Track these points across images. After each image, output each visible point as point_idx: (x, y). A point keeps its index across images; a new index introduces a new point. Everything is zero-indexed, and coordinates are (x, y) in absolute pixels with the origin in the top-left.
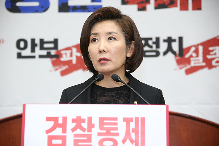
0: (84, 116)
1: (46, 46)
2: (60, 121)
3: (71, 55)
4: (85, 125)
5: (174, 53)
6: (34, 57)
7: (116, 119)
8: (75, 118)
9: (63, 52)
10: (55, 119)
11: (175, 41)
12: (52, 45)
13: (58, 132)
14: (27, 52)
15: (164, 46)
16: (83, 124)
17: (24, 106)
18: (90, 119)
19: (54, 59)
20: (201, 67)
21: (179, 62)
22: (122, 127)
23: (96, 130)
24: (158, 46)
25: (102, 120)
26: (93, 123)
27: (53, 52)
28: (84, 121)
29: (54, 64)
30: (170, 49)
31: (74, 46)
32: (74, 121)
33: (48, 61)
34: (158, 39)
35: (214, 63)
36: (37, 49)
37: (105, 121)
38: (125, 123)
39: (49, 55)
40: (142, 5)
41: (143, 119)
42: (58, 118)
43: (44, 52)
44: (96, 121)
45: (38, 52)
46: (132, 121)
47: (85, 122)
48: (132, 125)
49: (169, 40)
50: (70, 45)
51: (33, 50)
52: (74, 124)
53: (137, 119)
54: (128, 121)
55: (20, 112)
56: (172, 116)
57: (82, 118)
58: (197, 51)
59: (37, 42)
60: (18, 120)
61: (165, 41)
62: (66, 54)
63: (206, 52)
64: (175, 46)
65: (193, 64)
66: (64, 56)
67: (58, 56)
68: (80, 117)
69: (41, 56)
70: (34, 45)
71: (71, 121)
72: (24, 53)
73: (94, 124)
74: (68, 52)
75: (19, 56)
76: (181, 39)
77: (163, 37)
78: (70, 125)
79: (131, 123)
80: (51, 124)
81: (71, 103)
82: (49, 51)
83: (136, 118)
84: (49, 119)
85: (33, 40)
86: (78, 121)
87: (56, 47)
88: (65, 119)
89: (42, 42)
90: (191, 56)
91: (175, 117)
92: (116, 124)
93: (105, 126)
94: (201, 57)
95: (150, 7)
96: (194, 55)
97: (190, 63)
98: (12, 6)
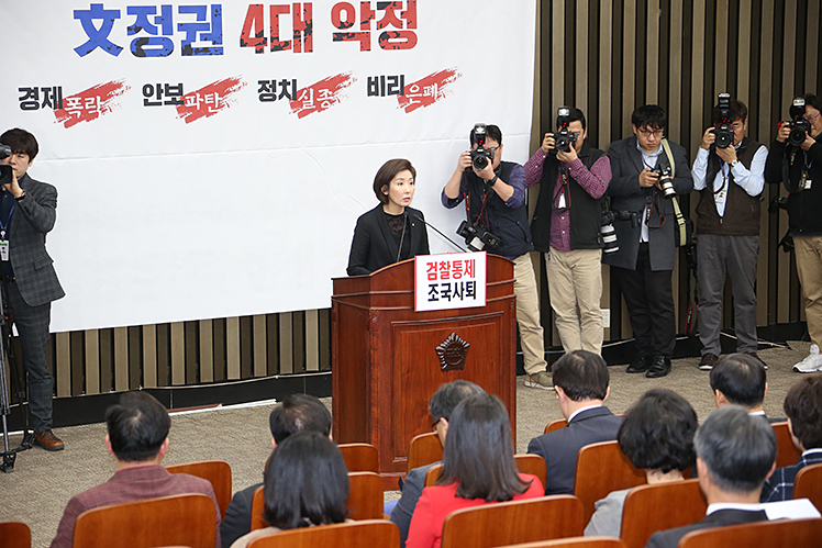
1: (171, 91)
3: (195, 102)
4: (446, 266)
5: (288, 96)
6: (160, 104)
9: (187, 98)
11: (289, 83)
12: (177, 91)
13: (433, 271)
14: (153, 99)
15: (279, 89)
19: (180, 105)
20: (312, 110)
21: (292, 106)
22: (464, 265)
23: (451, 268)
24: (274, 90)
27: (178, 98)
29: (179, 110)
30: (285, 92)
33: (173, 107)
34: (274, 81)
35: (322, 106)
36: (163, 95)
37: (456, 263)
39: (174, 102)
40: (260, 47)
43: (169, 99)
44: (451, 264)
45: (164, 98)
49: (284, 83)
51: (159, 98)
58: (308, 94)
59: (163, 87)
61: (280, 84)
62: (190, 99)
63: (316, 95)
64: (290, 89)
65: (304, 107)
66: (188, 101)
67: (182, 102)
69: (166, 103)
70: (160, 91)
72: (151, 100)
74: (192, 98)
75: (147, 103)
76: (294, 81)
77: (279, 80)
78: (439, 267)
82: (174, 97)
83: (471, 260)
85: (159, 85)
86: (443, 263)
87: (181, 93)
89: (167, 85)
90: (303, 99)
94: (311, 101)
95: (267, 49)
96: (306, 98)
97: (302, 106)
98: (138, 50)
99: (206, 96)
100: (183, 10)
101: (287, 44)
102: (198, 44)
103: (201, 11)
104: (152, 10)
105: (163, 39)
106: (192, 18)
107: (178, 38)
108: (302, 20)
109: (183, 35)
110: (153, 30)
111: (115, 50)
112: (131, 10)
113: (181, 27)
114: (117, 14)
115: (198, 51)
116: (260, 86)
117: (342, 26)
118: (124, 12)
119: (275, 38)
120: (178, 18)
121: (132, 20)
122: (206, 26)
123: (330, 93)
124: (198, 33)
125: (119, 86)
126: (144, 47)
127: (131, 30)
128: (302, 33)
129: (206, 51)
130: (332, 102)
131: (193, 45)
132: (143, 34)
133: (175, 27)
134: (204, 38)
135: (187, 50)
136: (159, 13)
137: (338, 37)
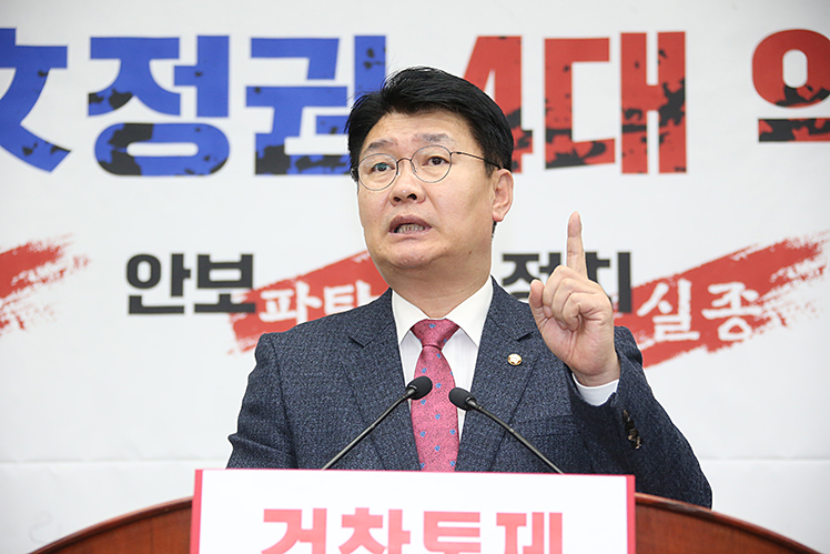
0: (379, 508)
1: (215, 275)
2: (307, 523)
3: (293, 306)
4: (381, 535)
6: (179, 310)
7: (475, 517)
8: (352, 512)
9: (265, 295)
10: (291, 517)
11: (606, 263)
12: (235, 275)
14: (159, 295)
16: (374, 532)
17: (199, 474)
18: (396, 516)
19: (242, 316)
20: (687, 346)
25: (431, 519)
26: (405, 528)
27: (238, 296)
28: (377, 521)
29: (240, 330)
31: (300, 278)
32: (347, 521)
33: (223, 321)
34: (555, 257)
35: (724, 333)
36: (190, 285)
37: (441, 524)
38: (502, 529)
39: (224, 305)
41: (556, 519)
42: (299, 513)
43: (211, 296)
45: (193, 293)
46: (525, 525)
47: (380, 526)
48: (525, 536)
49: (591, 263)
50: (289, 274)
51: (177, 290)
52: (350, 532)
53: (538, 517)
54: (510, 522)
55: (186, 493)
56: (644, 509)
57: (372, 513)
58: (671, 295)
59: (191, 263)
60: (179, 516)
62: (276, 300)
63: (701, 300)
64: (608, 281)
65: (660, 335)
66: (271, 306)
67: (252, 307)
68: (368, 510)
69: (200, 308)
70: (179, 273)
71: (339, 521)
72: (150, 297)
73: (408, 533)
74: (284, 295)
75: (136, 306)
76: (624, 259)
79: (520, 529)
80: (279, 530)
81: (329, 468)
82: (225, 291)
83: (534, 514)
84: (272, 516)
85: (177, 259)
86: (360, 522)
87: (246, 281)
88: (320, 516)
89: (205, 263)
90: (656, 311)
91: (652, 512)
92: (476, 532)
93: (441, 539)
94: (684, 316)
95: (533, 161)
96: (665, 307)
97: (650, 331)
98: (116, 154)
99: (329, 293)
100: (264, 48)
101: (598, 151)
102: (307, 142)
103: (320, 53)
104: (168, 47)
105: (198, 128)
106: (291, 72)
107: (244, 125)
108: (652, 78)
109: (263, 119)
110: (169, 103)
111: (45, 155)
112: (101, 48)
113: (256, 95)
114: (57, 56)
115: (306, 164)
116: (510, 268)
117: (791, 97)
118: (79, 53)
119: (558, 129)
120: (245, 71)
121: (106, 73)
122: (337, 96)
123: (752, 295)
124: (309, 115)
125: (50, 255)
126: (135, 149)
127: (99, 102)
128: (653, 119)
129: (328, 164)
130: (755, 323)
131: (293, 147)
132: (135, 112)
133: (237, 96)
134: (326, 126)
135: (272, 159)
136: (188, 56)
137: (774, 131)
